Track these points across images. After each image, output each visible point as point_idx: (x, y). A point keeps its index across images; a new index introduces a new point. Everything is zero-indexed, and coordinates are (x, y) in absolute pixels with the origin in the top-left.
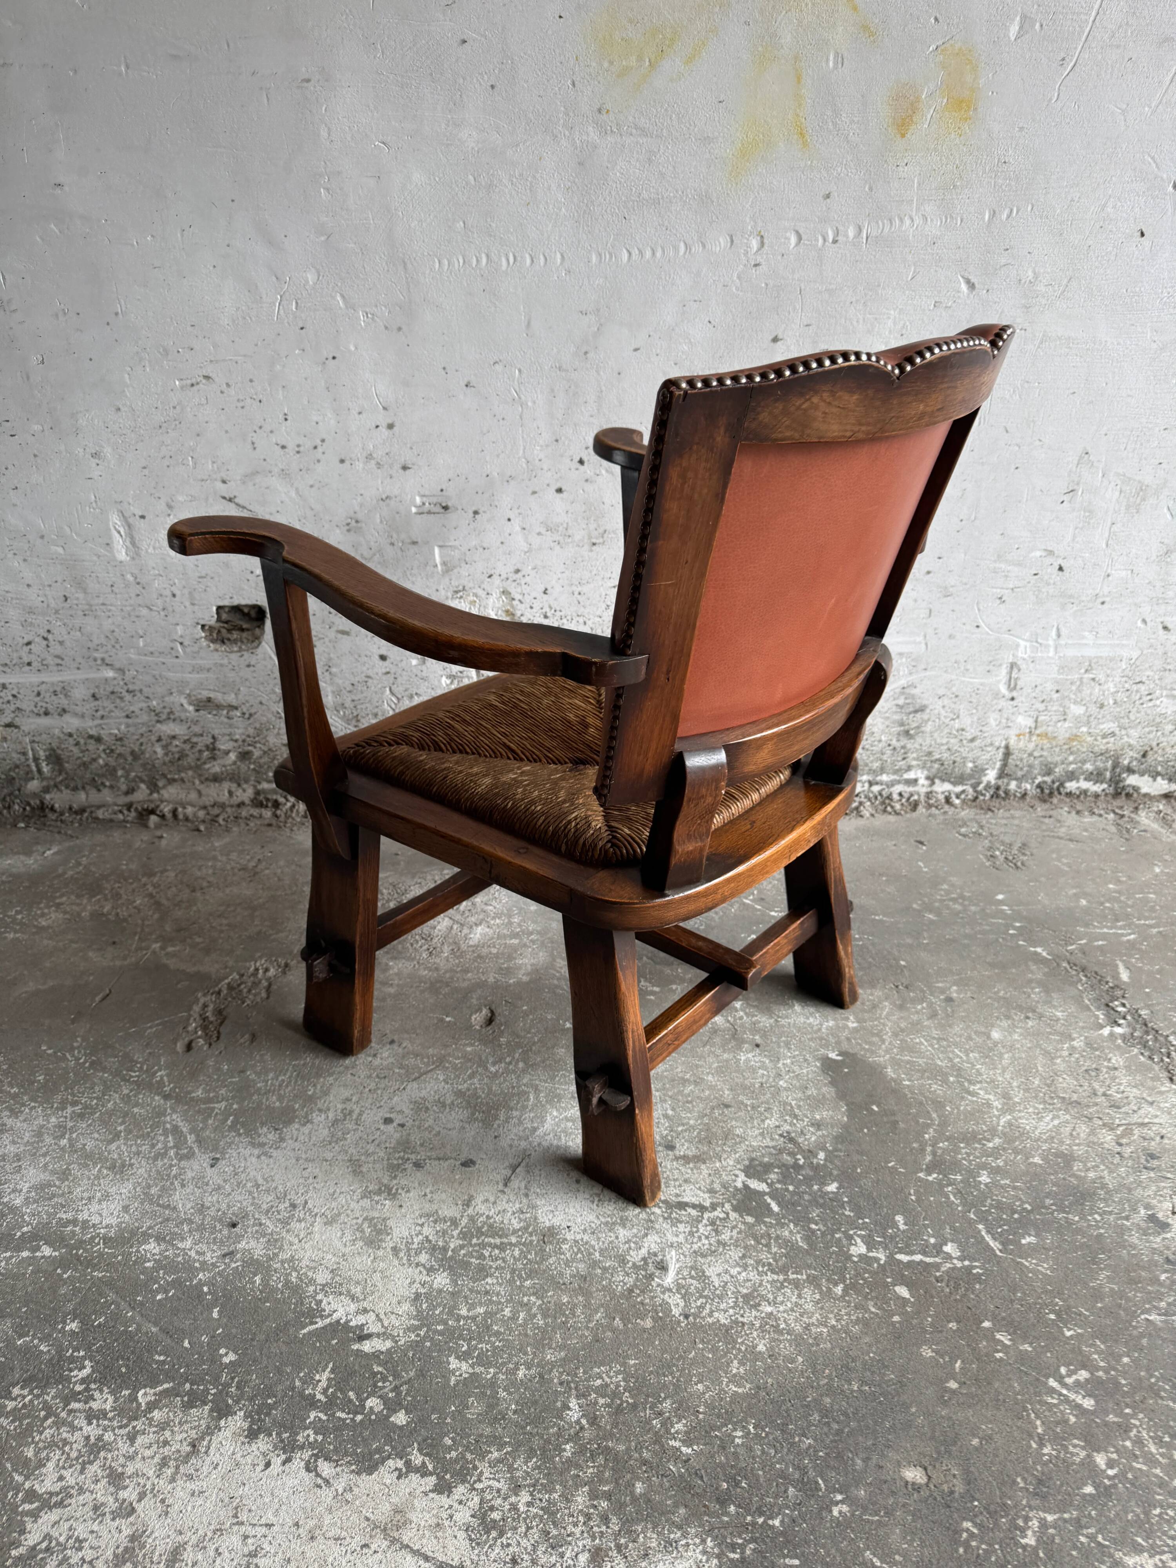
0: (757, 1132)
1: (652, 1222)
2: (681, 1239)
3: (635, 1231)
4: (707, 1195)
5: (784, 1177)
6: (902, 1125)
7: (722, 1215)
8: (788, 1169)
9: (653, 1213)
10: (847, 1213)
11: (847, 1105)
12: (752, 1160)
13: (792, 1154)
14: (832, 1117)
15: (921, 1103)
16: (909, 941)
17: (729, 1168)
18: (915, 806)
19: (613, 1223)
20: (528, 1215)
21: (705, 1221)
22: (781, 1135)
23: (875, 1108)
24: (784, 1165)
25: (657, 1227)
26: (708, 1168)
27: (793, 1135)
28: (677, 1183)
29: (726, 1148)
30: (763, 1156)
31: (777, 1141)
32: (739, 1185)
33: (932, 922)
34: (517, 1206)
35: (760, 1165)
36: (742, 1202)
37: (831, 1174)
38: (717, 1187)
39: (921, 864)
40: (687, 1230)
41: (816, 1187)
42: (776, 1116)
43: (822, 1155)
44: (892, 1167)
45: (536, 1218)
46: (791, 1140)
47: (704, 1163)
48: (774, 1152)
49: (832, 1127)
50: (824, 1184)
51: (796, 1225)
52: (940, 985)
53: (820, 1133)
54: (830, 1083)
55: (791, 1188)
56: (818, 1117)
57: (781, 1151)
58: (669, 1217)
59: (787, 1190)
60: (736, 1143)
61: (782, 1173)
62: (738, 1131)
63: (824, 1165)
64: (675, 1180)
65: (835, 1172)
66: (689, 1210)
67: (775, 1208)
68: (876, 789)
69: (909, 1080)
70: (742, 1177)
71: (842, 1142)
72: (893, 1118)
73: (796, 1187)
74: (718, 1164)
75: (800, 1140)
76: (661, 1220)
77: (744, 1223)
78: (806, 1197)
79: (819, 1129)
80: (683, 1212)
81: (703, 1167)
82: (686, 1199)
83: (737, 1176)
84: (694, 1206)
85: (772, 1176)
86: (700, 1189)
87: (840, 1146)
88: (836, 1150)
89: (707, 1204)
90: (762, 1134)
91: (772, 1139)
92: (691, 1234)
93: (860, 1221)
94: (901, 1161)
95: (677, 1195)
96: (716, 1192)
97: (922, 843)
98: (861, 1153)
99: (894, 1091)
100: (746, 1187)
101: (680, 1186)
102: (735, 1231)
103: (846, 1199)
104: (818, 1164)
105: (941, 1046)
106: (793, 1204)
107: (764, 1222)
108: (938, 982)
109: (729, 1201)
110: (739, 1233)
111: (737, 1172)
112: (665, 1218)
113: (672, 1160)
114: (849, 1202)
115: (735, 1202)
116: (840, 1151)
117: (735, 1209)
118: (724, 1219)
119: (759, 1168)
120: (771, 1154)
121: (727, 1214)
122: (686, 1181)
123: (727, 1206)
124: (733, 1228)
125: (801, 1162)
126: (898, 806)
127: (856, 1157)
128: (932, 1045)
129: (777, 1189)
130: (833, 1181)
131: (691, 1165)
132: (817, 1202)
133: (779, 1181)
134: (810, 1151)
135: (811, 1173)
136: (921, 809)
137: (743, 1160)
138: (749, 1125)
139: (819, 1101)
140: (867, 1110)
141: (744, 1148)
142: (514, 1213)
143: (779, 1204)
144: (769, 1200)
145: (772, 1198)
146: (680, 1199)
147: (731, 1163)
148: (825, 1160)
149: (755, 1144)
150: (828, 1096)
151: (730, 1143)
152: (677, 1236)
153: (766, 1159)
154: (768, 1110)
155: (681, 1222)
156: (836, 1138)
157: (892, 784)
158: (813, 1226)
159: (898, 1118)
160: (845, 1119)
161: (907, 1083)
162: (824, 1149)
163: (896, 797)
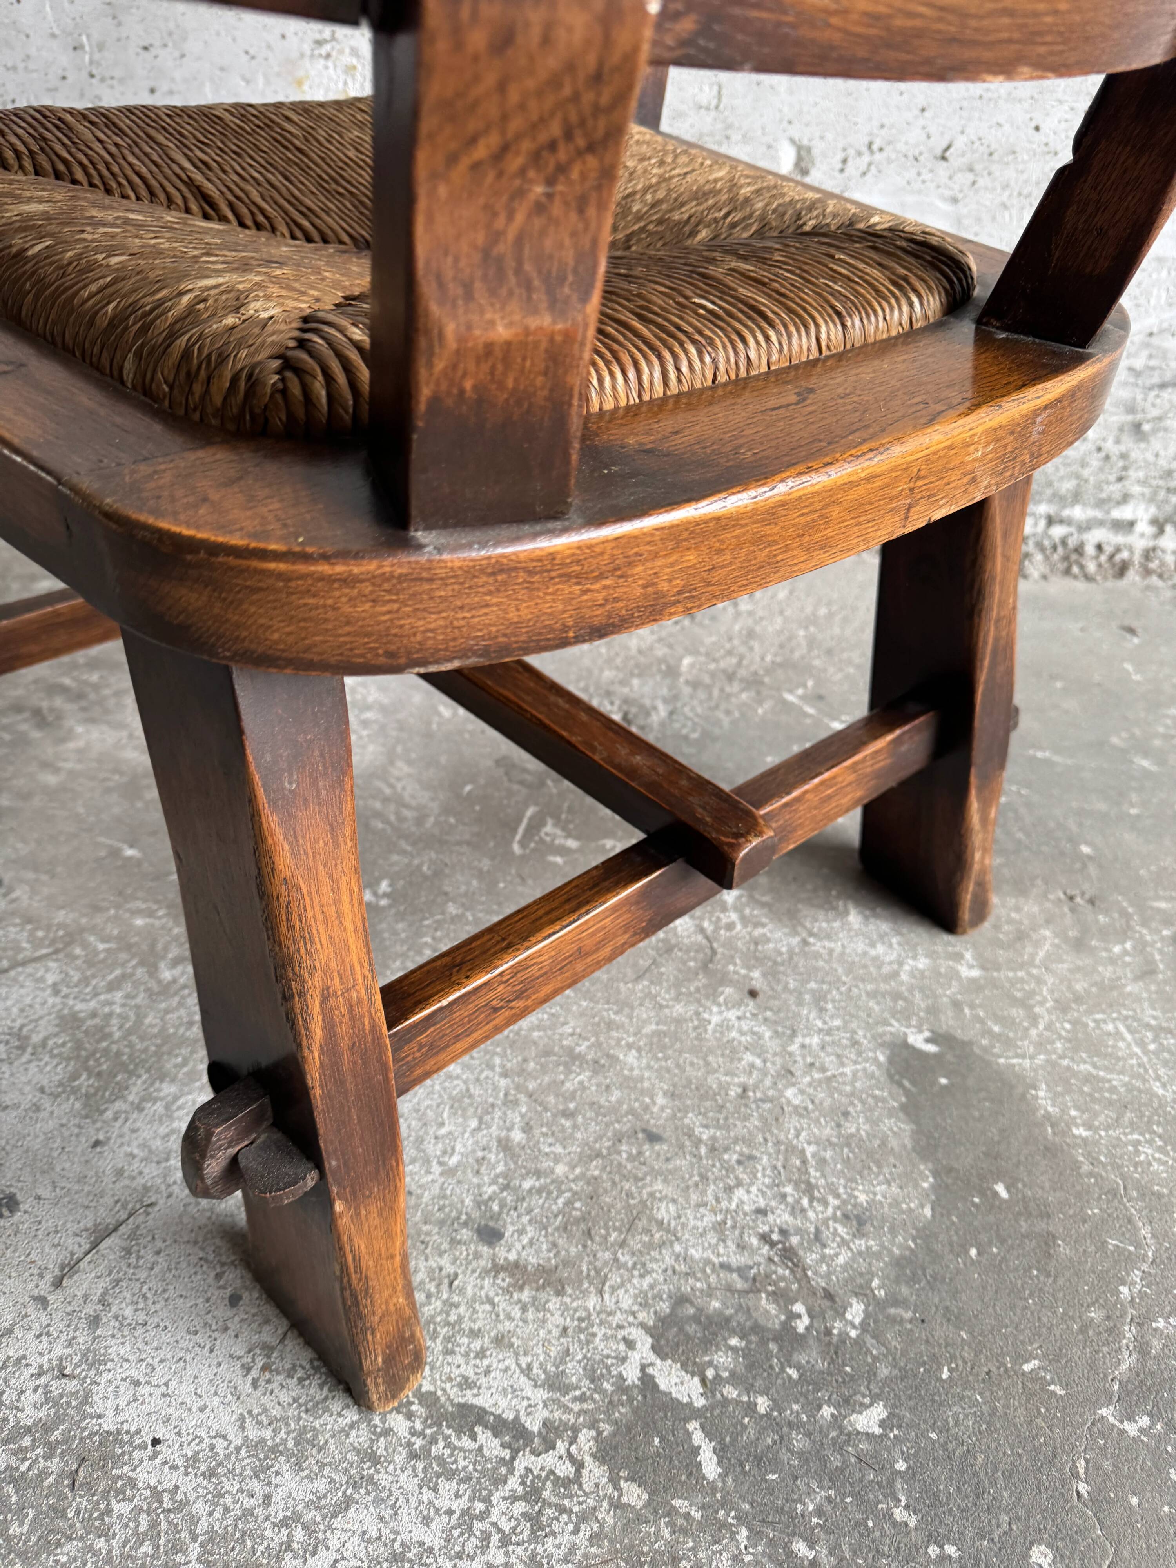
0: (709, 1219)
1: (375, 1460)
2: (434, 1537)
3: (321, 1485)
4: (542, 1395)
5: (750, 1367)
6: (1063, 1248)
7: (565, 1470)
8: (763, 1342)
9: (387, 1432)
10: (899, 1514)
11: (935, 1174)
12: (681, 1300)
13: (782, 1298)
14: (896, 1203)
15: (1113, 1192)
16: (1102, 806)
17: (618, 1318)
18: (1122, 570)
19: (274, 1449)
20: (71, 1386)
21: (513, 1483)
22: (765, 1238)
23: (1001, 1190)
24: (757, 1328)
25: (383, 1479)
26: (565, 1309)
27: (795, 1240)
28: (477, 1345)
29: (624, 1258)
30: (710, 1292)
31: (753, 1252)
32: (632, 1374)
33: (1147, 774)
34: (59, 1350)
35: (696, 1319)
36: (624, 1429)
37: (872, 1373)
38: (574, 1370)
39: (1128, 667)
40: (459, 1505)
41: (827, 1411)
42: (763, 1180)
43: (856, 1311)
44: (1033, 1376)
45: (86, 1399)
46: (788, 1255)
47: (560, 1293)
48: (740, 1284)
49: (893, 1231)
50: (848, 1404)
51: (755, 1536)
52: (1163, 905)
53: (860, 1244)
54: (904, 1108)
55: (763, 1404)
56: (862, 1198)
57: (756, 1285)
58: (426, 1450)
59: (751, 1407)
60: (650, 1246)
61: (746, 1353)
62: (664, 1212)
63: (858, 1343)
64: (475, 1334)
65: (884, 1371)
66: (484, 1436)
67: (710, 1468)
68: (1058, 531)
69: (1089, 1126)
70: (644, 1349)
71: (913, 1279)
72: (1041, 1226)
73: (776, 1405)
74: (592, 1302)
75: (810, 1258)
76: (400, 1458)
77: (617, 1505)
78: (798, 1441)
79: (859, 1233)
80: (466, 1442)
81: (554, 1303)
82: (483, 1401)
83: (630, 1344)
84: (499, 1426)
85: (723, 1359)
86: (527, 1371)
87: (904, 1290)
88: (894, 1300)
89: (534, 1425)
90: (719, 1228)
91: (742, 1247)
92: (467, 1518)
93: (933, 1551)
94: (1054, 1358)
95: (466, 1384)
96: (565, 1389)
97: (1131, 631)
98: (955, 1319)
99: (1050, 1151)
100: (647, 1382)
101: (481, 1354)
102: (586, 1530)
103: (901, 1466)
104: (844, 1337)
105: (1162, 1048)
106: (758, 1460)
107: (672, 1512)
108: (1158, 898)
109: (593, 1425)
110: (595, 1539)
111: (636, 1333)
112: (413, 1456)
113: (486, 1272)
114: (910, 1475)
115: (607, 1429)
116: (903, 1303)
117: (601, 1456)
118: (566, 1482)
119: (691, 1329)
120: (729, 1289)
121: (579, 1465)
122: (500, 1341)
123: (586, 1440)
124: (584, 1518)
125: (801, 1325)
126: (1091, 567)
127: (941, 1330)
128: (1142, 1043)
129: (725, 1401)
130: (875, 1398)
131: (526, 1295)
132: (824, 1461)
133: (735, 1379)
134: (829, 1296)
135: (821, 1365)
136: (1133, 576)
137: (659, 1297)
138: (694, 1197)
139: (870, 1154)
140: (982, 1194)
141: (669, 1261)
142: (40, 1373)
143: (721, 1453)
144: (698, 1438)
145: (708, 1434)
146: (469, 1397)
147: (627, 1302)
148: (864, 1326)
149: (696, 1253)
150: (893, 1143)
151: (636, 1242)
152: (427, 1521)
153: (716, 1304)
154: (747, 1160)
155: (450, 1475)
156: (899, 1263)
157: (1085, 527)
158: (800, 1548)
159: (1056, 1226)
160: (928, 1212)
161: (1080, 1132)
162: (863, 1292)
163: (1090, 550)
